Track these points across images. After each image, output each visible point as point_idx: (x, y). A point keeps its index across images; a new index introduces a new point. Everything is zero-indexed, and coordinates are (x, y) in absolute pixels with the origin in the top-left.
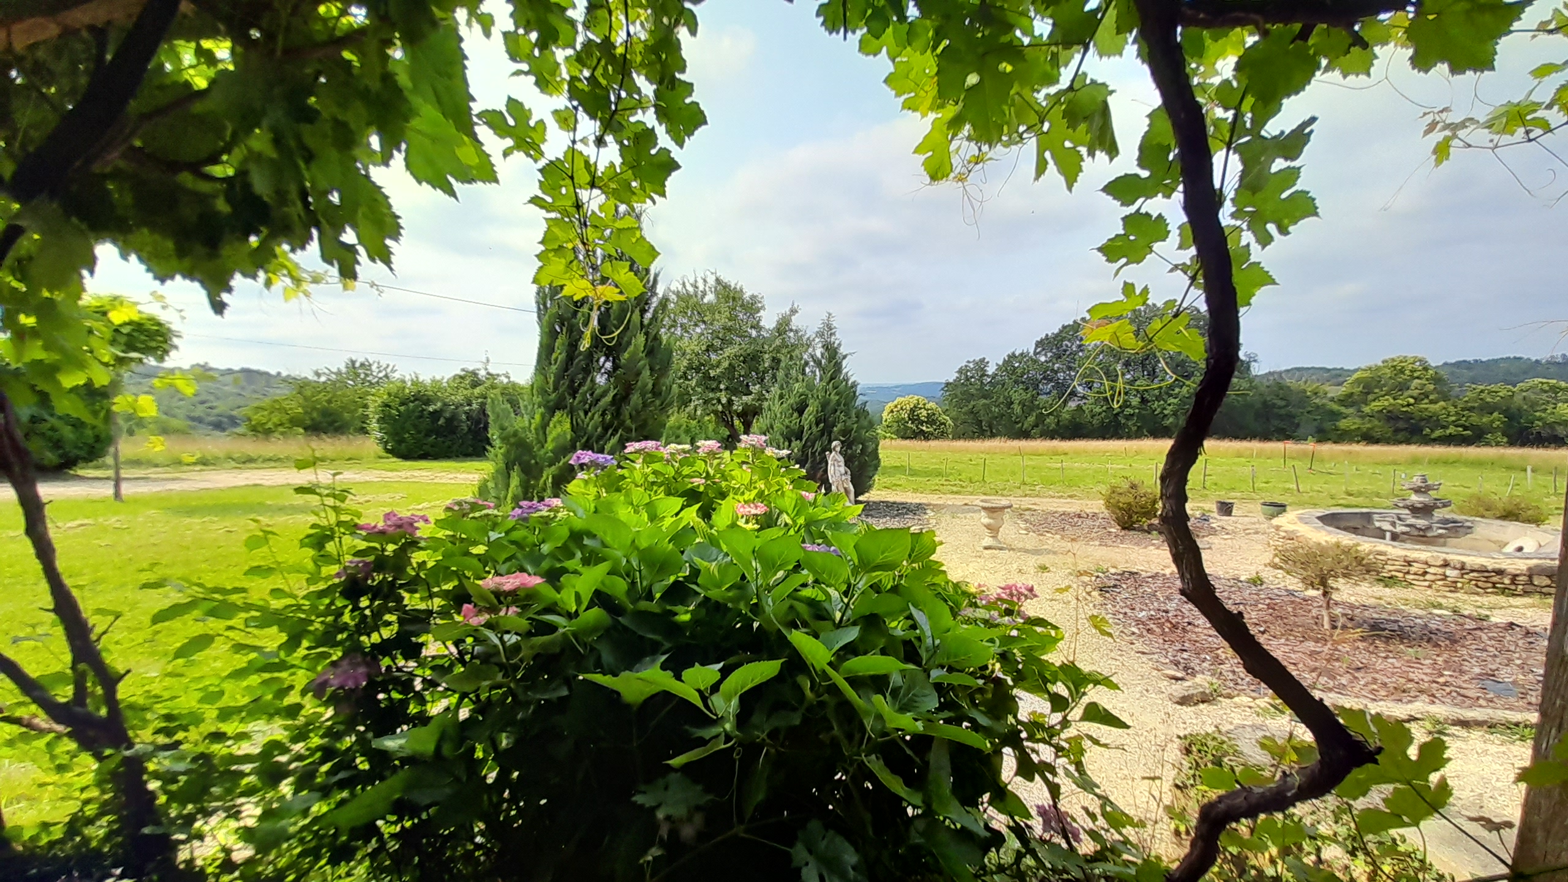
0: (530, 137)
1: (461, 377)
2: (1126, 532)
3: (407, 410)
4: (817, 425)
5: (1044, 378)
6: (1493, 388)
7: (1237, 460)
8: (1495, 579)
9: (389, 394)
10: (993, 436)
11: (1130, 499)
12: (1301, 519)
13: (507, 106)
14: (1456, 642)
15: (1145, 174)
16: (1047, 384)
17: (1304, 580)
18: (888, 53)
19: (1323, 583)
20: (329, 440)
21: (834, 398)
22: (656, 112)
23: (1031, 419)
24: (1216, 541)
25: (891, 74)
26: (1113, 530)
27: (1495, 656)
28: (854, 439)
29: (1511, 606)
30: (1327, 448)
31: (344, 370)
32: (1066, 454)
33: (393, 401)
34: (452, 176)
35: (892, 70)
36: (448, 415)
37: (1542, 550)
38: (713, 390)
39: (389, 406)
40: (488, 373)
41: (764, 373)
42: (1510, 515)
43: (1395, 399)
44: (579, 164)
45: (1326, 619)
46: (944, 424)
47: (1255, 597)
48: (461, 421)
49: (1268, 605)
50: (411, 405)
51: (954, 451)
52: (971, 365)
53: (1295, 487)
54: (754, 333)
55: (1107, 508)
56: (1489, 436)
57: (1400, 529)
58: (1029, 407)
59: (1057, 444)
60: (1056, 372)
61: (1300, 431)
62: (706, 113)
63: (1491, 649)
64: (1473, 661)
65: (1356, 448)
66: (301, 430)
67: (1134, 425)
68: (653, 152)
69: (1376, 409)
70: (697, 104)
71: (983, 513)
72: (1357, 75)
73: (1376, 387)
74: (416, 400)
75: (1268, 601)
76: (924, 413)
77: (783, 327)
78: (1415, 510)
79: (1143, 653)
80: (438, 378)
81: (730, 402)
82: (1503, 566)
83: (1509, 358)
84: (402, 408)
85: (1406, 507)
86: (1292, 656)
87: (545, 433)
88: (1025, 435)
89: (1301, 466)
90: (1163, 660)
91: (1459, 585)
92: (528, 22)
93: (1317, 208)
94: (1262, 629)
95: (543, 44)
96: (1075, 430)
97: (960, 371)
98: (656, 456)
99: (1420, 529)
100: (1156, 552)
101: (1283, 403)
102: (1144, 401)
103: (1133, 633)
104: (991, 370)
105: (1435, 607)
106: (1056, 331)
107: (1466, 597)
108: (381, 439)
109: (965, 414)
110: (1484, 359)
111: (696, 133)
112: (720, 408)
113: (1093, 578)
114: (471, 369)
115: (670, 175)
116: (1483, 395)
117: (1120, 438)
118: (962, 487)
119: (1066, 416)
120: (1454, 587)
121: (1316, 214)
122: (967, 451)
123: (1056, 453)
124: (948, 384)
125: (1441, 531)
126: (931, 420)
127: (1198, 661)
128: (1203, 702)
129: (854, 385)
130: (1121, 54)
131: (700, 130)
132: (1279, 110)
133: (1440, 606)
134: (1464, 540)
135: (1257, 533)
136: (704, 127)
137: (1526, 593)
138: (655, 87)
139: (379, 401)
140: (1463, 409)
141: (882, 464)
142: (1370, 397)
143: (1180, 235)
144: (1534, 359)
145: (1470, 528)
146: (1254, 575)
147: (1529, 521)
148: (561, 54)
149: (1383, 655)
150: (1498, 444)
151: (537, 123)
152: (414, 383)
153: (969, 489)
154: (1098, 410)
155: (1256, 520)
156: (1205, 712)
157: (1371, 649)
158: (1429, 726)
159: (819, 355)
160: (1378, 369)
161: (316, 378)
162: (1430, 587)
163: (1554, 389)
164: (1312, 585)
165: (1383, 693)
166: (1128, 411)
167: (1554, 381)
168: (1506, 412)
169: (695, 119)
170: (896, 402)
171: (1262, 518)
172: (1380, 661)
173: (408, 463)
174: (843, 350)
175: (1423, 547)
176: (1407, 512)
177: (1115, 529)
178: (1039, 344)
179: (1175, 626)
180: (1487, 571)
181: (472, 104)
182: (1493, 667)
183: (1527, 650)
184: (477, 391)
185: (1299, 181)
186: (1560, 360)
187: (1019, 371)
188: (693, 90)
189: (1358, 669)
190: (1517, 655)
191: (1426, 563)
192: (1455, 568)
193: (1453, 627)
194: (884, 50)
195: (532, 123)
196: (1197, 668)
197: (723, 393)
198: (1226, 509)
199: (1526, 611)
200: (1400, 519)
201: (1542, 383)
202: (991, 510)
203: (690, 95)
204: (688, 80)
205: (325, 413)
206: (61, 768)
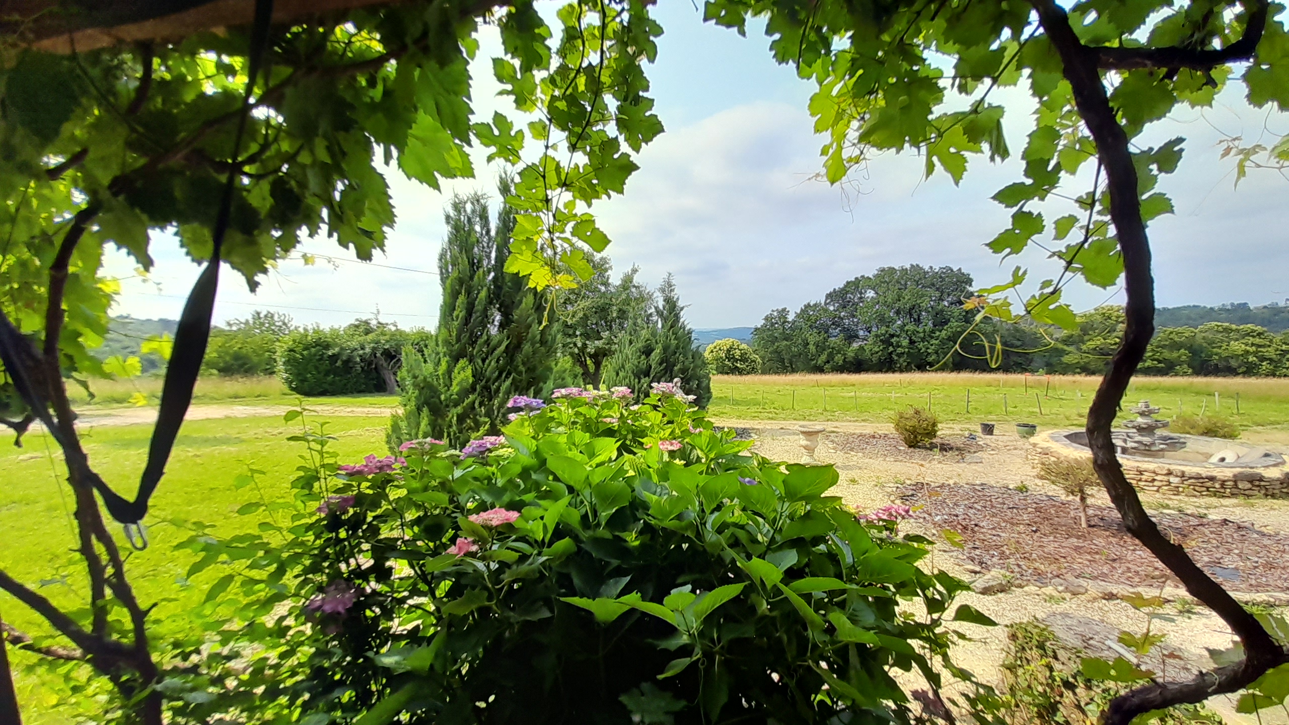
0: (511, 145)
1: (357, 326)
2: (912, 449)
3: (310, 354)
4: (661, 364)
5: (833, 324)
6: (1180, 329)
7: (988, 389)
8: (1209, 484)
9: (294, 341)
10: (794, 371)
11: (914, 422)
12: (1053, 438)
13: (494, 119)
14: (1185, 536)
15: (1029, 181)
16: (835, 329)
17: (1065, 488)
18: (817, 78)
19: (1082, 491)
20: (240, 380)
21: (674, 342)
22: (617, 124)
23: (824, 357)
24: (985, 456)
25: (816, 94)
26: (902, 448)
27: (1218, 547)
28: (691, 376)
29: (1222, 506)
30: (1057, 379)
31: (251, 321)
32: (854, 385)
33: (297, 346)
34: (438, 171)
35: (817, 91)
36: (344, 358)
37: (1241, 461)
38: (570, 336)
39: (294, 351)
40: (379, 323)
41: (611, 321)
42: (1211, 432)
43: (1105, 339)
44: (551, 167)
45: (1083, 519)
46: (754, 361)
47: (1024, 502)
48: (356, 363)
49: (1035, 508)
50: (313, 350)
51: (765, 384)
52: (775, 314)
53: (1038, 410)
54: (603, 289)
55: (897, 430)
56: (1178, 367)
57: (1130, 444)
58: (821, 348)
59: (845, 377)
60: (842, 319)
61: (1034, 365)
62: (663, 123)
63: (1214, 541)
64: (1202, 551)
65: (1078, 378)
66: (215, 371)
67: (905, 361)
68: (616, 156)
69: (1091, 347)
70: (656, 116)
71: (801, 436)
72: (1202, 107)
73: (1091, 329)
74: (317, 345)
75: (1035, 505)
76: (738, 352)
77: (627, 282)
78: (1140, 429)
79: (945, 551)
80: (336, 327)
81: (585, 346)
82: (1214, 474)
83: (1189, 306)
84: (305, 353)
85: (1134, 427)
86: (1062, 551)
87: (450, 377)
88: (820, 370)
89: (1041, 392)
90: (960, 556)
91: (1181, 489)
92: (516, 49)
93: (1172, 207)
94: (1034, 529)
95: (527, 68)
96: (858, 366)
97: (766, 319)
98: (580, 401)
99: (1146, 445)
100: (940, 466)
101: (1019, 343)
102: (912, 342)
103: (934, 535)
104: (791, 317)
105: (1164, 507)
106: (842, 286)
107: (1186, 499)
108: (287, 379)
109: (771, 353)
110: (1170, 307)
111: (655, 139)
112: (576, 351)
113: (894, 489)
114: (364, 319)
115: (630, 174)
116: (1171, 336)
117: (894, 372)
118: (776, 414)
119: (850, 354)
120: (1176, 491)
121: (1172, 212)
122: (775, 384)
123: (846, 385)
124: (756, 329)
125: (1162, 446)
126: (744, 358)
127: (988, 557)
128: (1002, 591)
129: (690, 332)
130: (1015, 85)
131: (658, 136)
132: (1141, 131)
133: (1167, 507)
134: (1180, 453)
135: (1015, 449)
136: (662, 134)
137: (1233, 495)
138: (619, 103)
139: (285, 347)
140: (1158, 347)
141: (714, 396)
142: (1086, 338)
143: (1055, 228)
144: (1209, 307)
145: (1185, 443)
146: (1020, 484)
147: (1224, 436)
148: (539, 75)
149: (1132, 548)
150: (1185, 374)
151: (517, 132)
152: (315, 331)
153: (782, 416)
154: (876, 349)
155: (1012, 438)
156: (1003, 600)
157: (1122, 543)
158: (1180, 607)
159: (661, 307)
160: (1091, 315)
161: (228, 328)
162: (1158, 491)
163: (1227, 330)
164: (1072, 493)
165: (1137, 580)
166: (899, 350)
167: (1227, 324)
168: (1190, 349)
169: (655, 128)
170: (715, 344)
171: (1017, 437)
172: (1130, 552)
173: (311, 399)
174: (680, 304)
175: (1150, 459)
176: (1135, 430)
177: (903, 447)
178: (829, 296)
179: (965, 528)
180: (1202, 478)
181: (470, 117)
182: (1218, 556)
183: (1242, 542)
184: (370, 337)
185: (1156, 186)
186: (1229, 307)
187: (813, 318)
188: (653, 105)
189: (1114, 560)
190: (1234, 546)
191: (1154, 472)
192: (1177, 476)
193: (1181, 524)
194: (814, 75)
195: (513, 133)
196: (989, 563)
197: (579, 338)
198: (988, 429)
199: (1234, 509)
200: (1128, 436)
201: (1218, 326)
202: (808, 434)
203: (651, 109)
204: (650, 97)
205: (237, 357)
206: (76, 689)
